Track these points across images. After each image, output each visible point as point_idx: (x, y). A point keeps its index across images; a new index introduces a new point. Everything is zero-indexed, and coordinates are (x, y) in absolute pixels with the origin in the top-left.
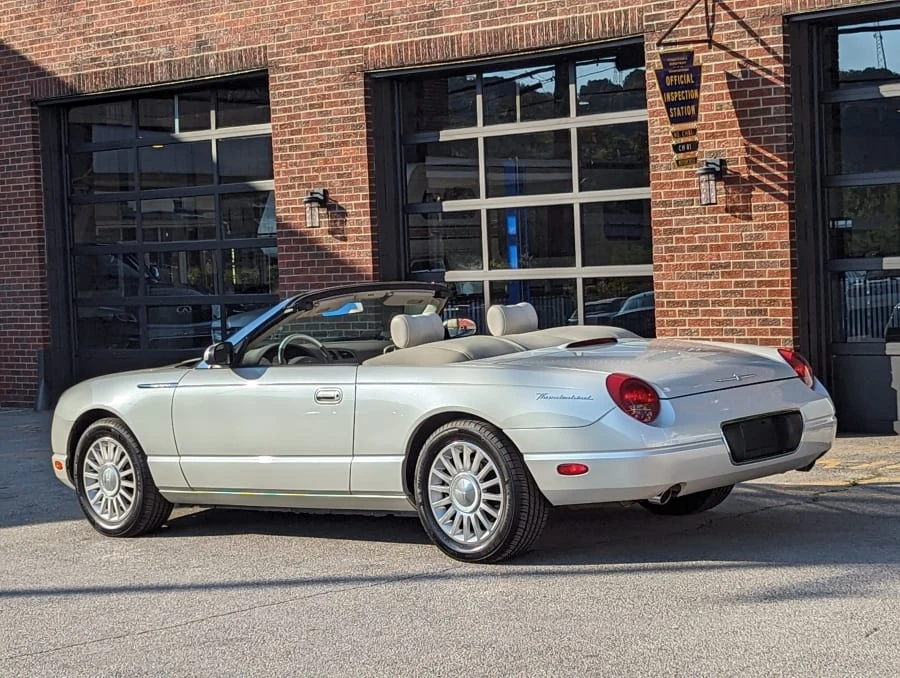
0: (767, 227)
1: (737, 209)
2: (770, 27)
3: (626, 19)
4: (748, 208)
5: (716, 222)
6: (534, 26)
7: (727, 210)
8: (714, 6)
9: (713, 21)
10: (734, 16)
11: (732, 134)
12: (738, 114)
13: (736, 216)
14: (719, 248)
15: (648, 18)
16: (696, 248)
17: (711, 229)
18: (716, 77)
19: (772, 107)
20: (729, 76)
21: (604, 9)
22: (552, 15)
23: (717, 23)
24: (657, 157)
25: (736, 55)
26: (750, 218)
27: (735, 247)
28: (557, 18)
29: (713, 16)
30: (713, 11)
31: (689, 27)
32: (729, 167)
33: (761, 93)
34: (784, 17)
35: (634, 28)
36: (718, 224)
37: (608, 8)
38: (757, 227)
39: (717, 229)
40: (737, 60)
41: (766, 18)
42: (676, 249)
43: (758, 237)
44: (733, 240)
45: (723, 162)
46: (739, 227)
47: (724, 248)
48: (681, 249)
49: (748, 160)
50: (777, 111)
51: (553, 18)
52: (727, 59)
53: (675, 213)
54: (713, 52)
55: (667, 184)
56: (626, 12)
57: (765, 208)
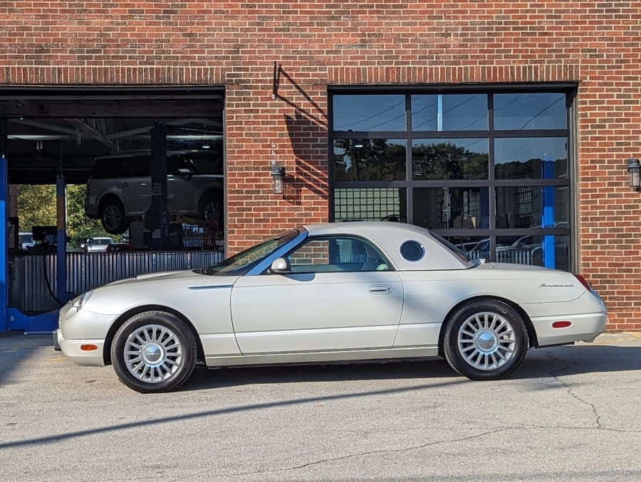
0: (313, 209)
1: (292, 198)
2: (319, 91)
3: (212, 74)
4: (299, 197)
5: (276, 205)
6: (135, 69)
7: (284, 198)
8: (279, 74)
9: (278, 83)
10: (292, 81)
11: (289, 152)
12: (292, 140)
13: (290, 202)
14: (278, 220)
15: (228, 75)
16: (260, 221)
17: (272, 209)
18: (279, 117)
19: (319, 138)
20: (288, 117)
21: (194, 65)
22: (150, 64)
23: (280, 84)
24: (234, 162)
25: (293, 105)
26: (299, 203)
27: (290, 220)
28: (155, 67)
29: (278, 80)
30: (279, 76)
31: (260, 84)
32: (287, 172)
33: (312, 129)
34: (328, 86)
35: (217, 80)
36: (278, 206)
37: (198, 65)
38: (306, 209)
39: (277, 209)
40: (294, 108)
41: (316, 85)
42: (246, 221)
43: (306, 215)
44: (288, 216)
45: (283, 168)
46: (293, 208)
47: (283, 220)
48: (250, 221)
49: (297, 169)
50: (322, 141)
51: (152, 66)
52: (287, 106)
53: (246, 198)
54: (277, 102)
55: (241, 180)
56: (212, 69)
57: (312, 198)
